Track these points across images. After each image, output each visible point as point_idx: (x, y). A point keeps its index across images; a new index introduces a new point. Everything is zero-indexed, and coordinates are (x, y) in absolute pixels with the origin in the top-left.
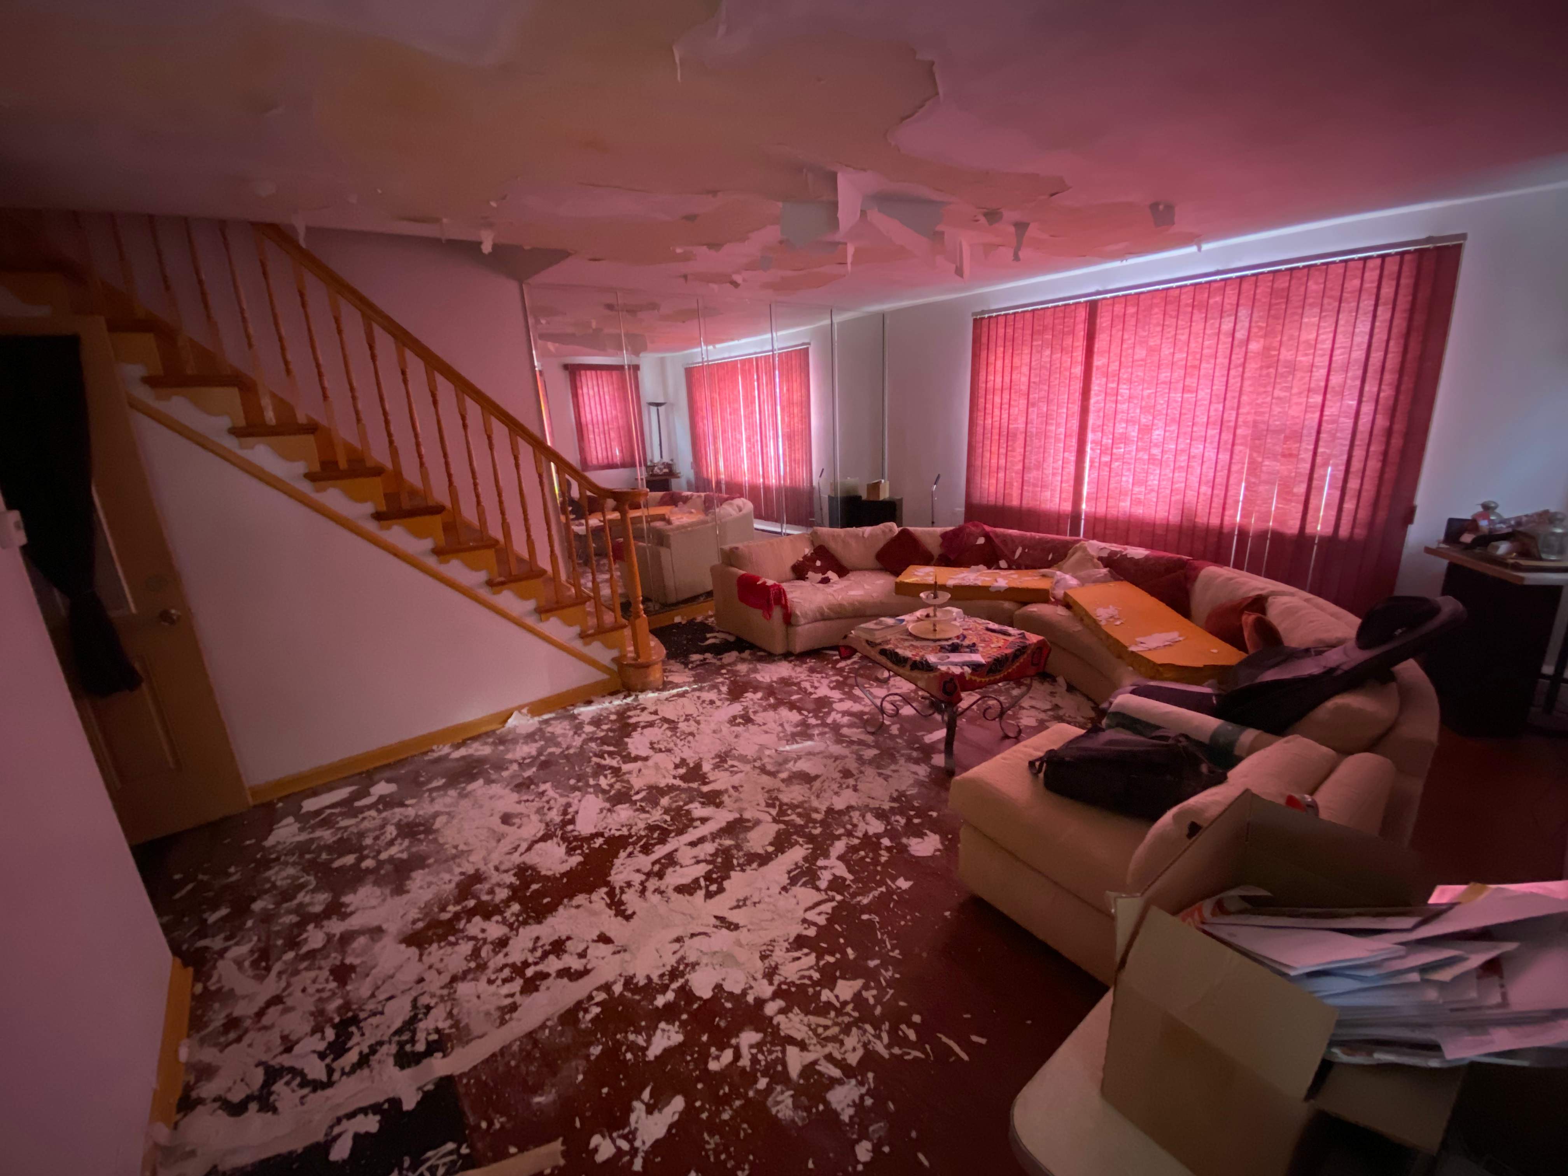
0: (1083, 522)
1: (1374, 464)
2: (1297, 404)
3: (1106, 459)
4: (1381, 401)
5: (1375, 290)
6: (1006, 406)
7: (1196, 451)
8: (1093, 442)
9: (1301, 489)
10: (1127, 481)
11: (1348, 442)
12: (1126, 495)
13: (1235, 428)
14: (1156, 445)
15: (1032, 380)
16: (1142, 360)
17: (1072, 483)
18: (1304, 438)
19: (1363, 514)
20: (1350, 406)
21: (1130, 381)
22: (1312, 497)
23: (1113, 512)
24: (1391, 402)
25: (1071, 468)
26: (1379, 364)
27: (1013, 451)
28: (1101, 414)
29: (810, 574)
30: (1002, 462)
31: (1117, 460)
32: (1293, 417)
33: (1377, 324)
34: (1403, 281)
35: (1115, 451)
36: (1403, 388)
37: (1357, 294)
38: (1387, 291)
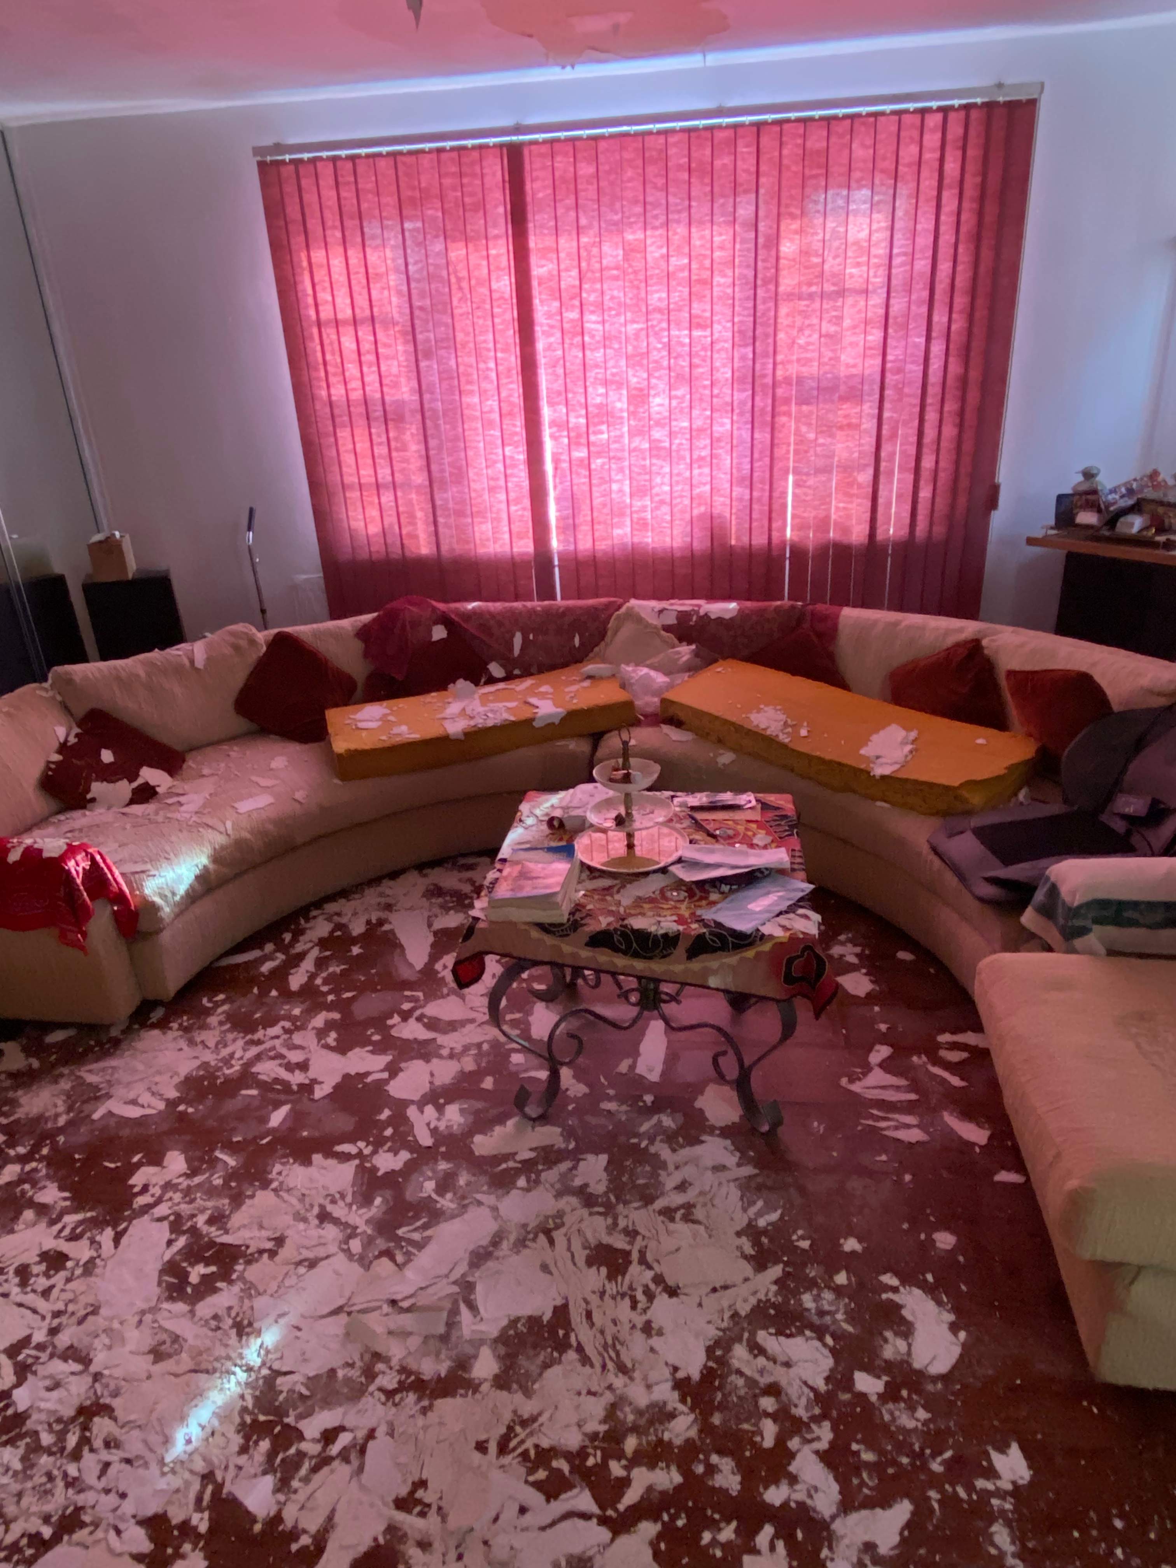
0: (557, 570)
1: (949, 431)
2: (851, 344)
3: (580, 453)
4: (953, 336)
5: (936, 165)
6: (369, 358)
7: (721, 429)
8: (553, 423)
9: (865, 477)
10: (620, 491)
11: (917, 401)
12: (622, 514)
13: (774, 385)
14: (658, 423)
15: (417, 303)
16: (617, 268)
17: (527, 503)
18: (866, 398)
19: (941, 504)
20: (916, 346)
21: (600, 307)
22: (881, 487)
23: (602, 546)
24: (964, 339)
25: (521, 475)
26: (948, 281)
27: (404, 448)
28: (560, 371)
29: (97, 788)
30: (384, 473)
31: (599, 454)
32: (848, 366)
33: (943, 218)
34: (970, 153)
35: (592, 438)
36: (978, 315)
37: (916, 168)
38: (952, 167)
